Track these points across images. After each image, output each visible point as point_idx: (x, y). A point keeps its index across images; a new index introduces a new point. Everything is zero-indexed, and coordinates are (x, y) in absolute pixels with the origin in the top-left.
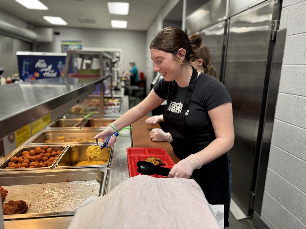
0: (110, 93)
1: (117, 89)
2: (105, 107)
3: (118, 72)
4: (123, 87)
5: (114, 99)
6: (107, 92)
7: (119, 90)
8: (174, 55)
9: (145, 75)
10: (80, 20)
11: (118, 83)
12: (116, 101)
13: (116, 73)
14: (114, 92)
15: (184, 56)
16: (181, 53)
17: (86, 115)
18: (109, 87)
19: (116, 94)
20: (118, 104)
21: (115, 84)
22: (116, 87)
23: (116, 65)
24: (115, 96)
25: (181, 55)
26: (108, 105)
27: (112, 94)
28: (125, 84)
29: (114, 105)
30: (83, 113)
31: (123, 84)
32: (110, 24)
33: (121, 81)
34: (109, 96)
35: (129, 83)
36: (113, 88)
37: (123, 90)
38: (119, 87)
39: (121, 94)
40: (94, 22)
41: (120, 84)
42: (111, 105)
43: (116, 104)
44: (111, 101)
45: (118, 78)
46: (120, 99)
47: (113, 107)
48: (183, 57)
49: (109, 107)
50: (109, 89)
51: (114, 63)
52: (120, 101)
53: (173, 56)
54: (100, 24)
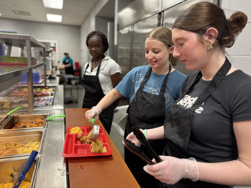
0: (44, 82)
1: (51, 78)
2: (36, 99)
3: (52, 61)
4: (58, 76)
5: (48, 89)
6: (41, 81)
7: (54, 78)
8: (200, 36)
9: (80, 64)
10: (14, 11)
11: (52, 72)
12: (50, 91)
13: (50, 62)
14: (48, 81)
15: (214, 37)
16: (210, 34)
17: (11, 109)
18: (43, 75)
19: (51, 83)
20: (52, 95)
21: (49, 73)
22: (50, 76)
23: (50, 54)
24: (48, 85)
25: (211, 37)
26: (40, 96)
27: (46, 83)
28: (61, 73)
29: (48, 95)
30: (8, 107)
31: (58, 72)
32: (46, 17)
33: (56, 70)
34: (43, 85)
35: (64, 72)
36: (47, 77)
37: (58, 79)
38: (54, 75)
39: (56, 83)
40: (29, 14)
41: (56, 73)
42: (43, 95)
43: (50, 94)
44: (44, 91)
45: (53, 67)
46: (54, 89)
47: (46, 98)
48: (213, 39)
49: (42, 98)
50: (43, 78)
51: (49, 52)
52: (54, 91)
53: (198, 36)
54: (35, 16)
